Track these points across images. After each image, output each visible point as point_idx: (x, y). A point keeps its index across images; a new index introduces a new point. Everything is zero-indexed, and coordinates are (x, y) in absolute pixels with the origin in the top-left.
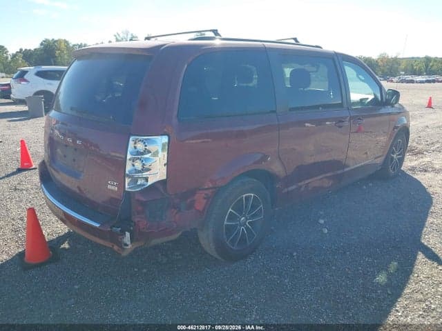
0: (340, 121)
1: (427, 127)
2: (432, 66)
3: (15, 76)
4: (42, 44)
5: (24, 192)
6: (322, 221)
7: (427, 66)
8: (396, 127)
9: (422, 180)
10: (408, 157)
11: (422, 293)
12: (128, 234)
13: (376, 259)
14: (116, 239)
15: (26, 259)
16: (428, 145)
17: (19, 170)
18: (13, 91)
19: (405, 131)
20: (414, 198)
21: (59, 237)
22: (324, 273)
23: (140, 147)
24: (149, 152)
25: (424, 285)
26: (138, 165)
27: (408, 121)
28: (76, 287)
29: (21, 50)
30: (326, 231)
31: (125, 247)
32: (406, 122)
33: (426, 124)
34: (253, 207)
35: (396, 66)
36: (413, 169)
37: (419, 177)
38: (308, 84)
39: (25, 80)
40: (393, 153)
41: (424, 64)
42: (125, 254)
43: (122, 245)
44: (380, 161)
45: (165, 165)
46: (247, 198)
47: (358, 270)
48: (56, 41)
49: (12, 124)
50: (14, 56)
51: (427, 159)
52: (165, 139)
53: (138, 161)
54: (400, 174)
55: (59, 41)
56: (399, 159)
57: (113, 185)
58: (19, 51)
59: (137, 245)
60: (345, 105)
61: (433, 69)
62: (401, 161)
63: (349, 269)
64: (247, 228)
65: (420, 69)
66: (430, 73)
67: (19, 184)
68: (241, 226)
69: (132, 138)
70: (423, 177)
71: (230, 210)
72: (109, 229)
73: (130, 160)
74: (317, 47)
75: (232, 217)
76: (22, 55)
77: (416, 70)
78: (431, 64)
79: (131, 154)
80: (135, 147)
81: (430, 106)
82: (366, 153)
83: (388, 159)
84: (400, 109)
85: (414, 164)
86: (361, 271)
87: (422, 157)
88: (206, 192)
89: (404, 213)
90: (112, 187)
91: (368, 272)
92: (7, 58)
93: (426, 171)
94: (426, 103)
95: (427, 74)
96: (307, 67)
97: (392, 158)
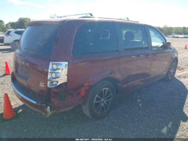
0: (148, 55)
1: (185, 57)
2: (186, 31)
3: (6, 33)
4: (19, 20)
5: (6, 85)
6: (139, 101)
7: (184, 31)
8: (172, 58)
9: (184, 81)
10: (177, 71)
11: (185, 136)
12: (49, 107)
13: (164, 119)
14: (43, 109)
15: (4, 117)
16: (186, 66)
17: (5, 75)
18: (5, 40)
19: (176, 60)
20: (180, 90)
21: (20, 106)
22: (140, 126)
23: (55, 67)
24: (59, 69)
25: (186, 132)
26: (54, 75)
27: (177, 55)
28: (25, 130)
29: (10, 22)
30: (141, 105)
31: (48, 113)
32: (176, 55)
33: (185, 56)
34: (108, 94)
35: (171, 31)
36: (179, 77)
37: (182, 80)
38: (133, 38)
39: (10, 35)
40: (171, 69)
41: (183, 30)
42: (47, 116)
43: (46, 112)
44: (165, 73)
45: (66, 75)
46: (105, 90)
47: (155, 124)
48: (25, 19)
49: (4, 54)
50: (7, 25)
51: (185, 72)
52: (67, 63)
53: (54, 73)
54: (174, 79)
55: (26, 19)
56: (173, 72)
57: (42, 84)
58: (9, 22)
59: (53, 112)
60: (150, 48)
61: (187, 32)
62: (174, 73)
63: (151, 124)
64: (105, 104)
65: (181, 32)
66: (185, 34)
67: (4, 81)
68: (102, 103)
69: (51, 63)
70: (184, 80)
71: (97, 96)
72: (40, 105)
73: (50, 73)
74: (137, 22)
75: (98, 99)
76: (10, 24)
77: (179, 32)
78: (186, 30)
79: (51, 70)
80: (52, 67)
81: (186, 48)
82: (159, 69)
83: (169, 72)
84: (174, 50)
85: (179, 74)
86: (157, 125)
87: (183, 71)
88: (85, 87)
89: (176, 97)
90: (42, 85)
91: (160, 125)
92: (4, 25)
93: (185, 77)
94: (184, 47)
95: (184, 34)
96: (133, 31)
97: (170, 72)
